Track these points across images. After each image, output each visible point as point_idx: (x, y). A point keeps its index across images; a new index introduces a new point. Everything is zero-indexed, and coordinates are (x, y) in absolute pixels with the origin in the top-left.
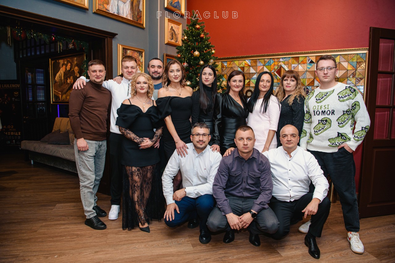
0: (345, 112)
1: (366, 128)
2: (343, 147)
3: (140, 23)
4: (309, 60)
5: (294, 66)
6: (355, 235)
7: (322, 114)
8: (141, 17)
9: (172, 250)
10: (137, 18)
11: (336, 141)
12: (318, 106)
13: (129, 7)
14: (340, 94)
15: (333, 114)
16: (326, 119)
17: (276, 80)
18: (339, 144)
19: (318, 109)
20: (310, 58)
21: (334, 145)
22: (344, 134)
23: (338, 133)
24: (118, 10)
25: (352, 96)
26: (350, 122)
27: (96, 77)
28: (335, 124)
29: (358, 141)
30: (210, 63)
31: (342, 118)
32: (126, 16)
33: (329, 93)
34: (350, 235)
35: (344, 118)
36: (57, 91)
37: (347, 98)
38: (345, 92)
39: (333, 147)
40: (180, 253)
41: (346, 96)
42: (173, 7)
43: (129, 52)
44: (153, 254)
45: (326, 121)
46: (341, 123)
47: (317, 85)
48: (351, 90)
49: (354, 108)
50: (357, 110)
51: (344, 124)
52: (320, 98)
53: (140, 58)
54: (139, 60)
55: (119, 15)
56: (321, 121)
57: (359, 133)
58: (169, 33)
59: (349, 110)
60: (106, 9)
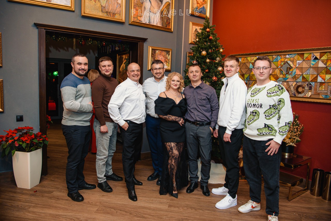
0: (271, 106)
1: (289, 124)
3: (168, 28)
4: (313, 57)
5: (299, 63)
6: (274, 218)
7: (253, 107)
8: (170, 23)
9: (152, 206)
10: (166, 24)
11: (263, 131)
12: (251, 99)
13: (159, 17)
14: (269, 90)
15: (261, 108)
16: (256, 111)
17: (282, 75)
18: (266, 134)
19: (251, 102)
20: (315, 54)
22: (270, 126)
23: (265, 124)
24: (149, 20)
25: (279, 93)
27: (105, 70)
28: (262, 116)
30: (216, 60)
31: (269, 111)
32: (157, 24)
33: (261, 89)
36: (120, 79)
37: (274, 95)
38: (274, 89)
39: (261, 135)
40: (156, 209)
41: (274, 92)
43: (157, 51)
45: (256, 113)
46: (268, 116)
47: (320, 81)
48: (279, 88)
49: (279, 104)
50: (282, 107)
51: (271, 117)
52: (254, 93)
53: (167, 56)
54: (167, 58)
55: (150, 23)
56: (252, 112)
57: (283, 128)
58: (193, 34)
59: (275, 105)
60: (139, 21)
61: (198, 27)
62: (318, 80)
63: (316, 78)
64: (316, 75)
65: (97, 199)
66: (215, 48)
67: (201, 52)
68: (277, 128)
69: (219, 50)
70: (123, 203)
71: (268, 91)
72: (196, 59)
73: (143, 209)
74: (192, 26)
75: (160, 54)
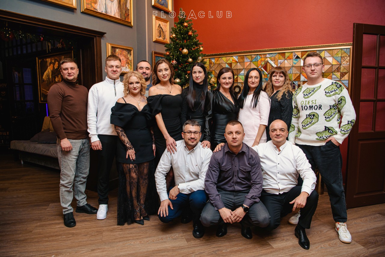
0: (332, 107)
1: (352, 122)
2: (330, 141)
3: (127, 22)
4: (295, 56)
5: (280, 62)
7: (310, 109)
8: (129, 15)
9: (166, 246)
10: (125, 16)
11: (323, 134)
12: (306, 101)
13: (116, 6)
14: (327, 89)
16: (314, 113)
18: (326, 137)
19: (306, 104)
21: (321, 138)
22: (330, 128)
23: (325, 126)
24: (106, 9)
26: (337, 116)
27: (67, 74)
28: (322, 118)
29: (344, 134)
30: (198, 60)
32: (114, 15)
33: (316, 89)
34: (338, 225)
35: (330, 112)
36: (45, 90)
37: (334, 93)
38: (331, 87)
39: (321, 140)
41: (332, 91)
42: (161, 4)
43: (117, 50)
44: (149, 250)
46: (328, 117)
47: (303, 80)
48: (337, 86)
49: (340, 103)
50: (343, 105)
52: (308, 94)
53: (128, 56)
54: (128, 59)
55: (106, 13)
56: (309, 115)
57: (346, 127)
59: (335, 105)
60: (94, 8)
61: (161, 22)
62: (301, 79)
63: (298, 77)
64: (298, 74)
67: (181, 50)
69: (198, 49)
70: (128, 252)
72: (175, 59)
73: (159, 253)
75: (121, 54)
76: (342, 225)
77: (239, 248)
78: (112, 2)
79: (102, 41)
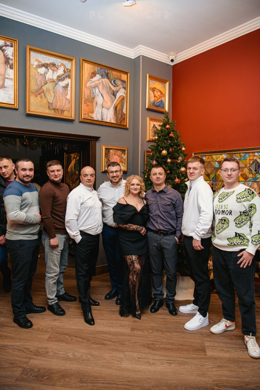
0: (242, 213)
3: (123, 125)
7: (222, 214)
8: (125, 119)
9: (112, 330)
10: (120, 120)
11: (234, 240)
12: (220, 205)
13: (112, 112)
15: (231, 214)
16: (225, 218)
17: (252, 175)
18: (237, 244)
19: (219, 208)
21: (232, 244)
22: (241, 234)
23: (236, 233)
24: (102, 117)
25: (250, 198)
26: (249, 223)
27: (54, 176)
28: (232, 224)
29: (256, 245)
30: (178, 160)
31: (239, 219)
32: (110, 121)
33: (230, 194)
34: (247, 338)
35: (241, 218)
36: (69, 181)
37: (245, 200)
38: (244, 193)
39: (232, 246)
40: (117, 333)
41: (244, 197)
42: (156, 106)
43: (111, 151)
46: (239, 223)
48: (250, 192)
49: (250, 210)
50: (253, 213)
51: (241, 224)
52: (222, 198)
53: (122, 156)
54: (122, 158)
55: (102, 120)
56: (221, 220)
57: (256, 237)
58: (151, 131)
59: (246, 211)
60: (91, 117)
61: (155, 122)
65: (48, 325)
66: (177, 147)
67: (161, 151)
68: (249, 237)
69: (181, 149)
70: (78, 328)
71: (238, 196)
72: (156, 160)
73: (102, 334)
74: (150, 122)
75: (115, 154)
76: (251, 338)
77: (173, 347)
78: (108, 109)
79: (98, 144)
